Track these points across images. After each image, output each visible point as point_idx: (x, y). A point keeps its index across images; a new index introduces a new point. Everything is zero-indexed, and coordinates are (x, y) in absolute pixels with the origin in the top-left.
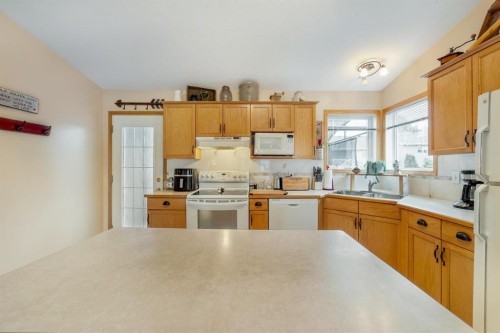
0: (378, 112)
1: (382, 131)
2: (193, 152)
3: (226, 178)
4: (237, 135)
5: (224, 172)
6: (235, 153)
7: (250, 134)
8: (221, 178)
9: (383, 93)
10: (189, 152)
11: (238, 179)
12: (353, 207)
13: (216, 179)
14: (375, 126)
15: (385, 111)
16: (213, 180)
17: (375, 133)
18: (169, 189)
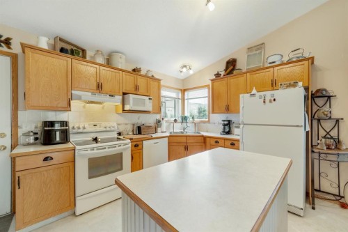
0: (181, 90)
1: (183, 100)
2: (69, 105)
3: (97, 129)
4: (112, 94)
5: (95, 123)
6: (103, 108)
7: (122, 94)
8: (93, 129)
9: (184, 81)
10: (65, 104)
11: (108, 129)
12: (183, 140)
13: (88, 129)
14: (180, 97)
15: (185, 90)
16: (85, 131)
17: (180, 101)
18: (29, 144)
